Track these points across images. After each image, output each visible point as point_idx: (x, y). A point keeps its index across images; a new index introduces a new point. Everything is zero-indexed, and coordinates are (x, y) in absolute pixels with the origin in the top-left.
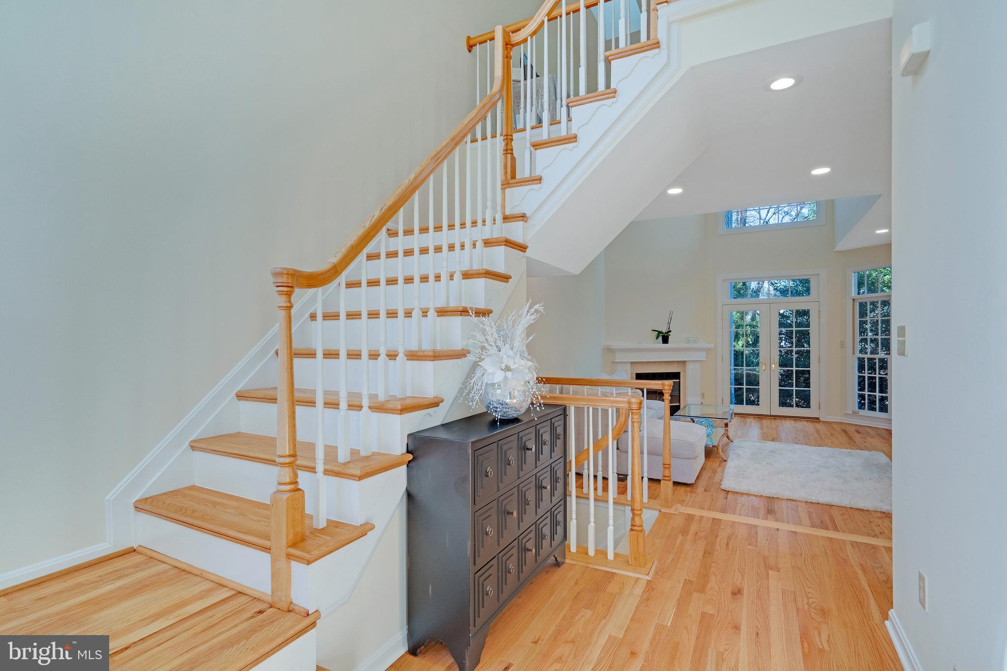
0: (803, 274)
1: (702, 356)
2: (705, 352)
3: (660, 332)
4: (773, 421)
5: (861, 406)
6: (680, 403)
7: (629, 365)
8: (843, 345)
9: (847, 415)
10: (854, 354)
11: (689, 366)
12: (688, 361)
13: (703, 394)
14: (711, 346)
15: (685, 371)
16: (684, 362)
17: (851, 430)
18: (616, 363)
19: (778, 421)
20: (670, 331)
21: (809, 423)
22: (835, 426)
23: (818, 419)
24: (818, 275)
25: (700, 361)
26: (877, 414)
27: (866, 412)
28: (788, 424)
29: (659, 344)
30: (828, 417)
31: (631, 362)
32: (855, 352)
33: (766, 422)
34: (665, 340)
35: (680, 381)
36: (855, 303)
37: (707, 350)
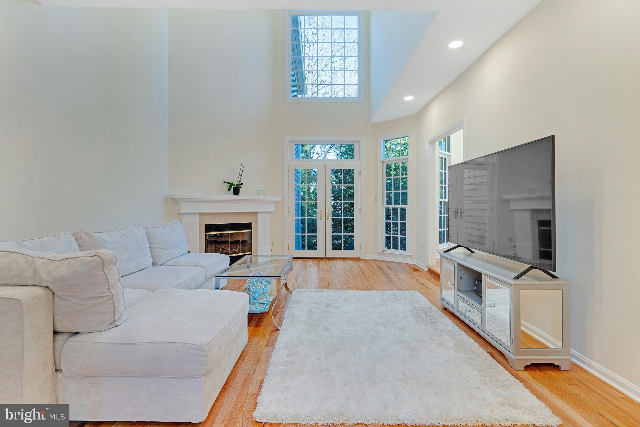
0: (349, 140)
1: (271, 208)
2: (274, 204)
3: (231, 185)
4: (327, 262)
5: (388, 246)
6: (251, 252)
7: (198, 217)
8: (376, 198)
9: (378, 253)
10: (383, 205)
11: (260, 217)
12: (259, 212)
13: (273, 242)
14: (279, 198)
15: (256, 222)
16: (255, 213)
17: (384, 266)
18: (182, 214)
19: (331, 262)
20: (242, 184)
21: (354, 262)
22: (372, 263)
23: (359, 258)
24: (359, 142)
25: (270, 212)
26: (399, 252)
27: (391, 251)
28: (339, 263)
29: (231, 195)
30: (366, 256)
31: (201, 214)
32: (384, 204)
33: (322, 264)
34: (236, 192)
35: (251, 232)
36: (384, 165)
37: (276, 203)
